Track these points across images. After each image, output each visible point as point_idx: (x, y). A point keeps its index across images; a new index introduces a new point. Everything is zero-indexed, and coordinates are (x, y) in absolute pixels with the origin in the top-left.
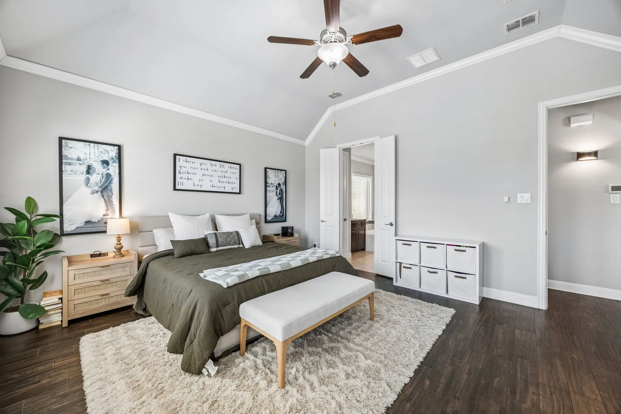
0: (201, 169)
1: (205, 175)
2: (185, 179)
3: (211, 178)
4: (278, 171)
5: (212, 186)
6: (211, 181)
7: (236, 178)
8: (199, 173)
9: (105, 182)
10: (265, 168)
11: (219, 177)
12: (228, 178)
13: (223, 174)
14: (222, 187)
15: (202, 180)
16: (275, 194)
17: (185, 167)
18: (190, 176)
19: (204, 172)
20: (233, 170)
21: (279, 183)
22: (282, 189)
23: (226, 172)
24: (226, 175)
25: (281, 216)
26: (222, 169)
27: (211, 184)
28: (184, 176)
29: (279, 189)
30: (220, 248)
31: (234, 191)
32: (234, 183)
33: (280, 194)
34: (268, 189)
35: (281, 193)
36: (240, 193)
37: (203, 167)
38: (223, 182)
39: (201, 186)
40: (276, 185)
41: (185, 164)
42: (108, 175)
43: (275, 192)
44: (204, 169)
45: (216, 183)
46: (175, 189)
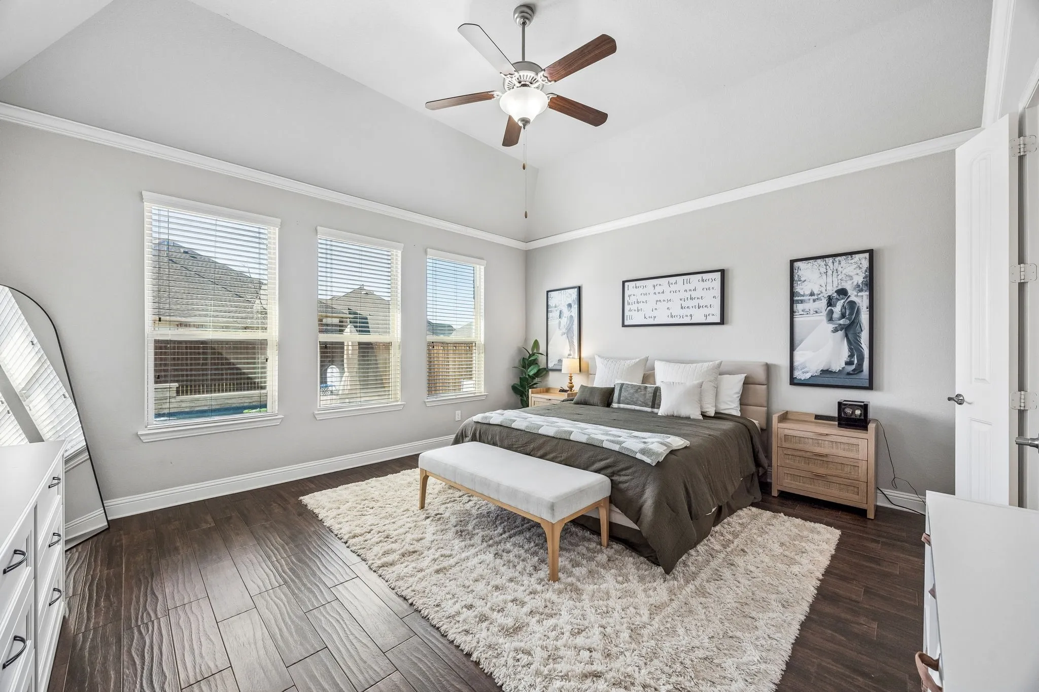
0: (655, 293)
1: (660, 301)
2: (635, 310)
3: (669, 304)
4: (837, 259)
5: (670, 316)
6: (668, 308)
7: (714, 297)
8: (652, 298)
9: (570, 323)
10: (790, 260)
11: (681, 300)
12: (698, 298)
13: (688, 295)
14: (687, 316)
15: (656, 309)
16: (823, 316)
17: (634, 295)
18: (641, 306)
19: (658, 297)
20: (707, 284)
21: (840, 287)
22: (852, 304)
23: (695, 290)
24: (694, 294)
25: (849, 374)
26: (687, 287)
27: (668, 312)
28: (634, 307)
29: (839, 304)
30: (622, 406)
31: (710, 319)
32: (709, 306)
33: (843, 316)
34: (799, 307)
35: (851, 314)
36: (722, 322)
37: (658, 289)
38: (688, 307)
39: (655, 317)
40: (826, 296)
41: (635, 291)
42: (571, 317)
43: (825, 313)
44: (659, 293)
45: (677, 311)
46: (624, 326)
